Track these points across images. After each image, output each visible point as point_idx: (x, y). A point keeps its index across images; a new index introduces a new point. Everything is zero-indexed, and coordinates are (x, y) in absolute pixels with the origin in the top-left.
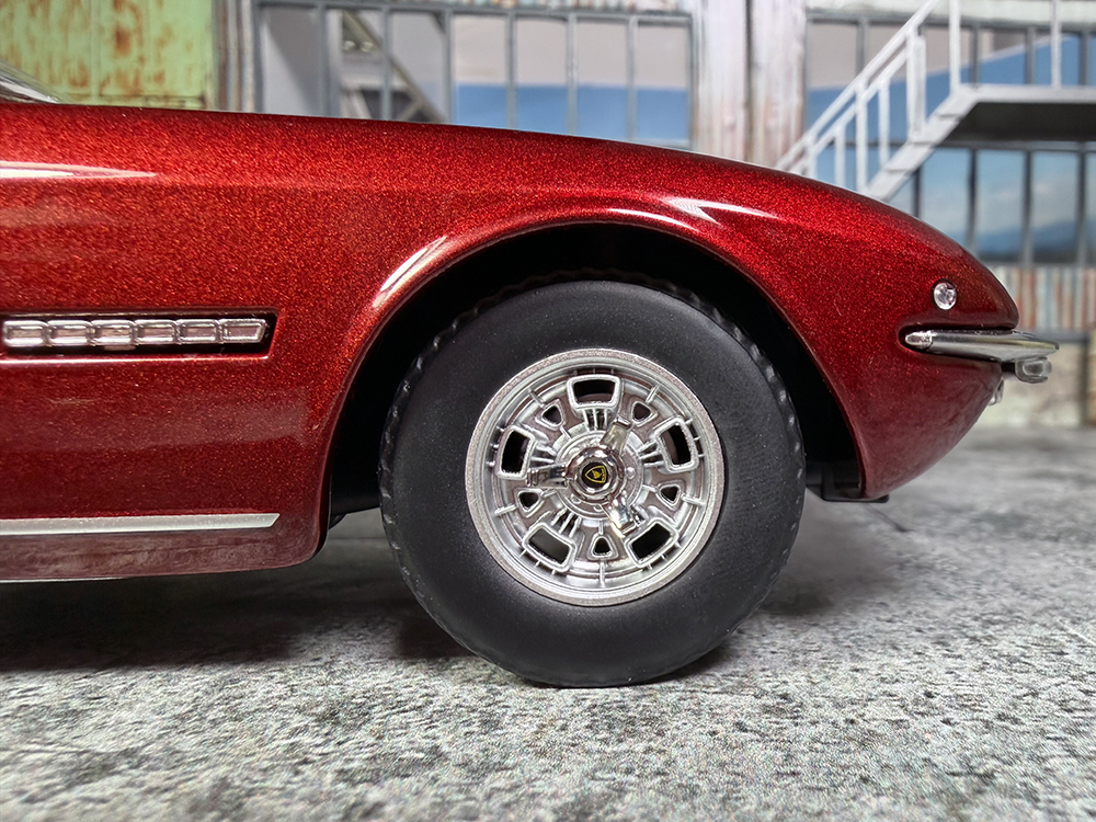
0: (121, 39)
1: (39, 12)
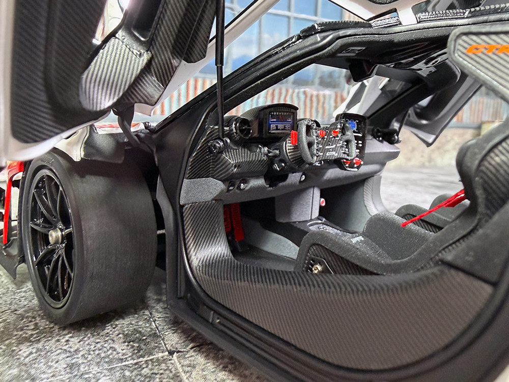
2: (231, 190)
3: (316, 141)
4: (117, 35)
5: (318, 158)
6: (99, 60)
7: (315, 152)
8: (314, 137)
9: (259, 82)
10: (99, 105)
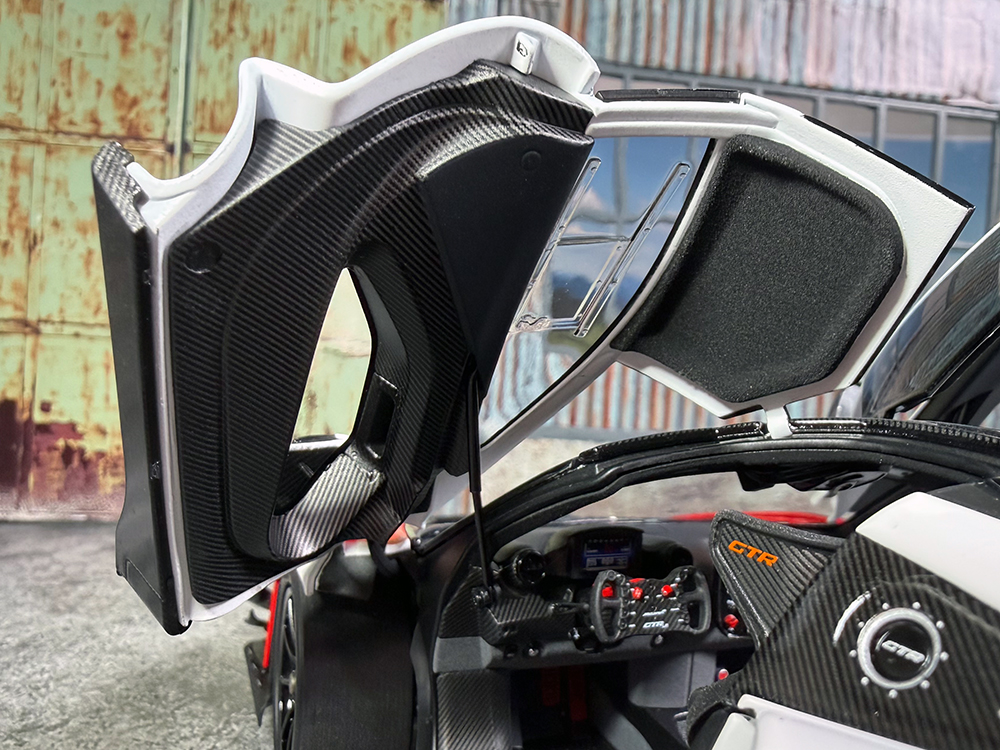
2: (511, 658)
3: (622, 605)
4: (346, 452)
5: (624, 633)
6: (320, 485)
7: (619, 622)
8: (621, 599)
9: (531, 516)
10: (299, 552)
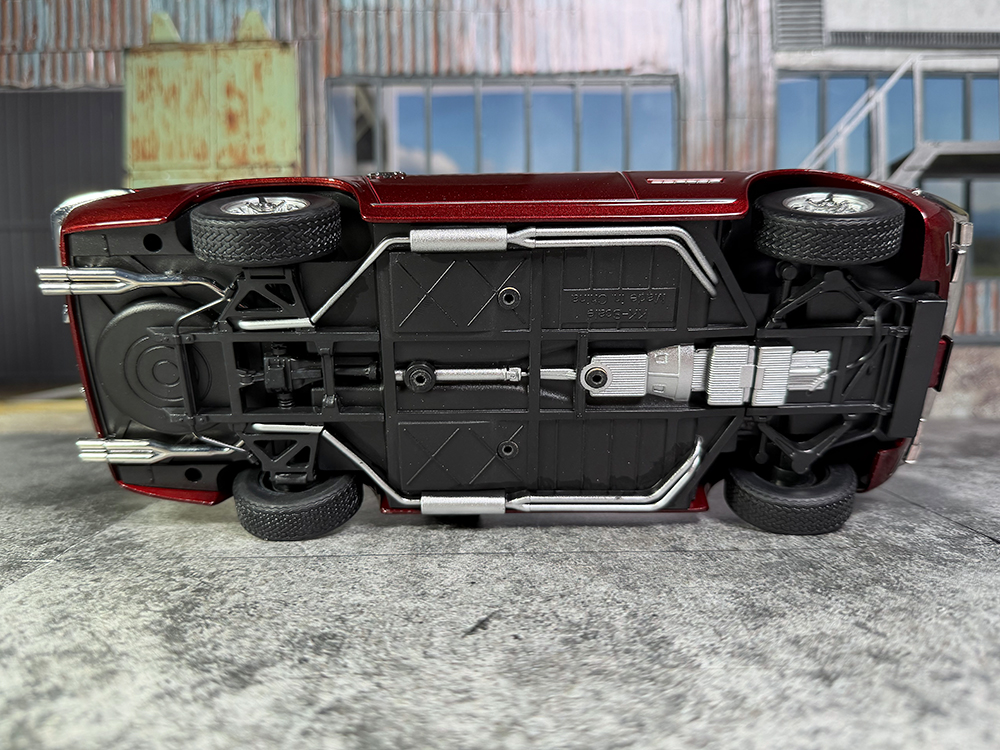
0: (231, 119)
1: (172, 103)
